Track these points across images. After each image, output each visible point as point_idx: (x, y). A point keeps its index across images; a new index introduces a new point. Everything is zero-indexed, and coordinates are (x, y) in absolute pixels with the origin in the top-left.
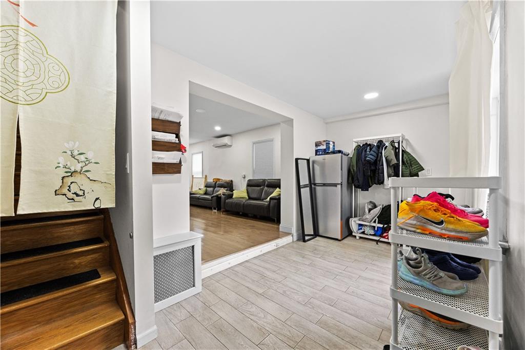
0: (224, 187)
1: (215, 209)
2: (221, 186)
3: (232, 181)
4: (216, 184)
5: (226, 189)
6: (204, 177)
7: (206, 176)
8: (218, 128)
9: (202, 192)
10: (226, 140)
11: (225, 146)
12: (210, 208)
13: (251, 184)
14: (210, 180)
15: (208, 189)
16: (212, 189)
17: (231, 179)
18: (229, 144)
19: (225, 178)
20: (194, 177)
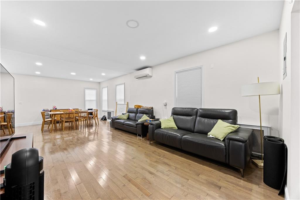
0: (146, 114)
1: (140, 135)
2: (143, 113)
3: (152, 108)
4: (138, 111)
5: (148, 115)
6: (126, 103)
7: (128, 103)
8: (143, 58)
9: (125, 117)
10: (147, 71)
11: (146, 76)
12: (135, 134)
13: (176, 113)
14: (132, 106)
15: (130, 114)
16: (133, 115)
17: (152, 106)
18: (150, 75)
19: (146, 105)
20: (118, 103)
